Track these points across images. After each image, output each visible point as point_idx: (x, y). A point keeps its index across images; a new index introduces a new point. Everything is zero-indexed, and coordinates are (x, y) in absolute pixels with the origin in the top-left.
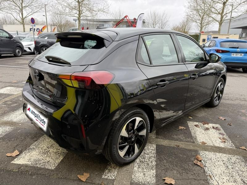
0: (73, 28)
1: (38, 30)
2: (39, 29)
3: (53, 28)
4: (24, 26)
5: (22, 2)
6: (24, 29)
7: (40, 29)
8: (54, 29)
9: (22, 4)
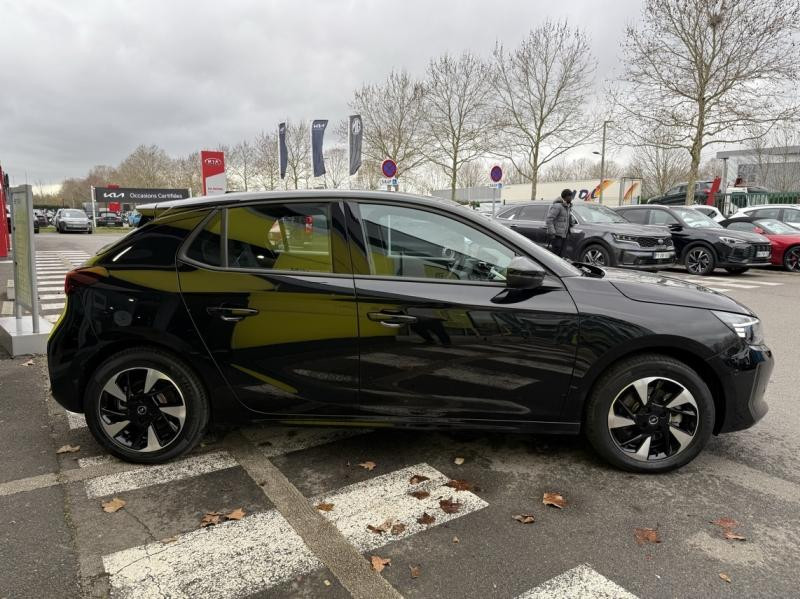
0: (681, 184)
1: (584, 194)
2: (586, 191)
3: (628, 185)
4: (534, 187)
5: (541, 125)
6: (534, 193)
7: (590, 191)
8: (631, 190)
9: (539, 130)
